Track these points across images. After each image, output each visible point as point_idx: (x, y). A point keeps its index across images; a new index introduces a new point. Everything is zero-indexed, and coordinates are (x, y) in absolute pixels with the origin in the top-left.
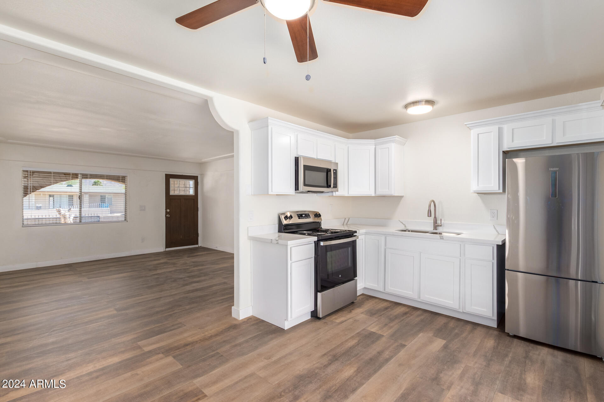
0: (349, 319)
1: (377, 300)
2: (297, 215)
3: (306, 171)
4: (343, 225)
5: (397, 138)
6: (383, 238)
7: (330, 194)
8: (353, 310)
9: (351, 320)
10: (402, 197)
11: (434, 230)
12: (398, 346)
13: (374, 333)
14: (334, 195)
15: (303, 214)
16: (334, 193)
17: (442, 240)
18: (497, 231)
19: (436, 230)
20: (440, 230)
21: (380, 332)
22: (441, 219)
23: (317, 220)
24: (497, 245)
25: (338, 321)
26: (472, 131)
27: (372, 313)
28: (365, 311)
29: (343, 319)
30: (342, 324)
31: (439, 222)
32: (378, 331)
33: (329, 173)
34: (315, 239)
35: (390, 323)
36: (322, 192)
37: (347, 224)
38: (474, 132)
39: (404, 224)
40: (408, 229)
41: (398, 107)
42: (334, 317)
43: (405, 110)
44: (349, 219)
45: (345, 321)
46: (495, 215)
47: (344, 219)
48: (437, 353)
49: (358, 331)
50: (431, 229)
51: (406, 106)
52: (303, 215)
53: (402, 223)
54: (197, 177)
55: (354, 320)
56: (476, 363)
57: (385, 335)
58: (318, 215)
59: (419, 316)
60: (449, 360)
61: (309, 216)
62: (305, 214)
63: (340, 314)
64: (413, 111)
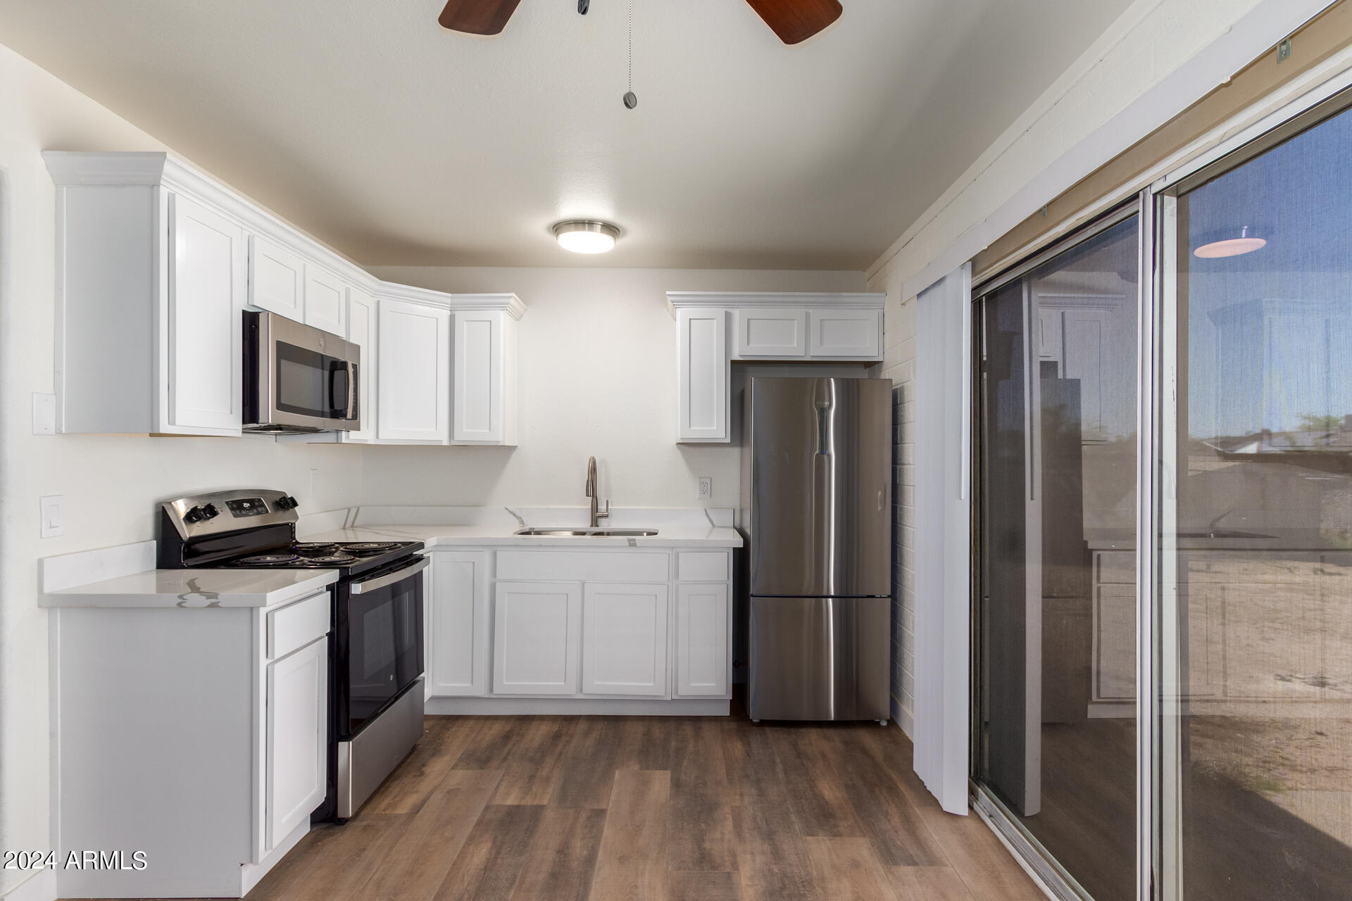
0: (431, 793)
1: (471, 723)
2: (227, 503)
3: (283, 362)
4: (344, 528)
5: (513, 299)
6: (487, 556)
7: (331, 438)
8: (424, 765)
9: (437, 796)
10: (512, 448)
11: (592, 526)
12: (589, 818)
13: (518, 807)
14: (344, 441)
15: (247, 501)
16: (344, 434)
17: (633, 549)
18: (711, 521)
19: (597, 526)
20: (604, 525)
21: (529, 801)
22: (607, 502)
23: (281, 518)
24: (734, 548)
25: (403, 809)
26: (679, 312)
27: (480, 759)
28: (460, 760)
29: (411, 801)
30: (420, 813)
31: (602, 507)
32: (524, 798)
33: (337, 373)
34: (333, 576)
35: (538, 769)
36: (315, 431)
37: (352, 526)
38: (683, 314)
39: (518, 518)
40: (534, 529)
41: (536, 227)
42: (383, 803)
43: (550, 237)
44: (358, 509)
45: (424, 802)
46: (707, 487)
47: (347, 510)
48: (672, 802)
49: (475, 819)
50: (585, 525)
51: (557, 228)
52: (246, 505)
53: (514, 515)
55: (445, 791)
56: (742, 795)
57: (545, 802)
58: (286, 504)
59: (586, 734)
60: (699, 808)
61: (263, 505)
62: (251, 501)
63: (395, 789)
64: (572, 242)
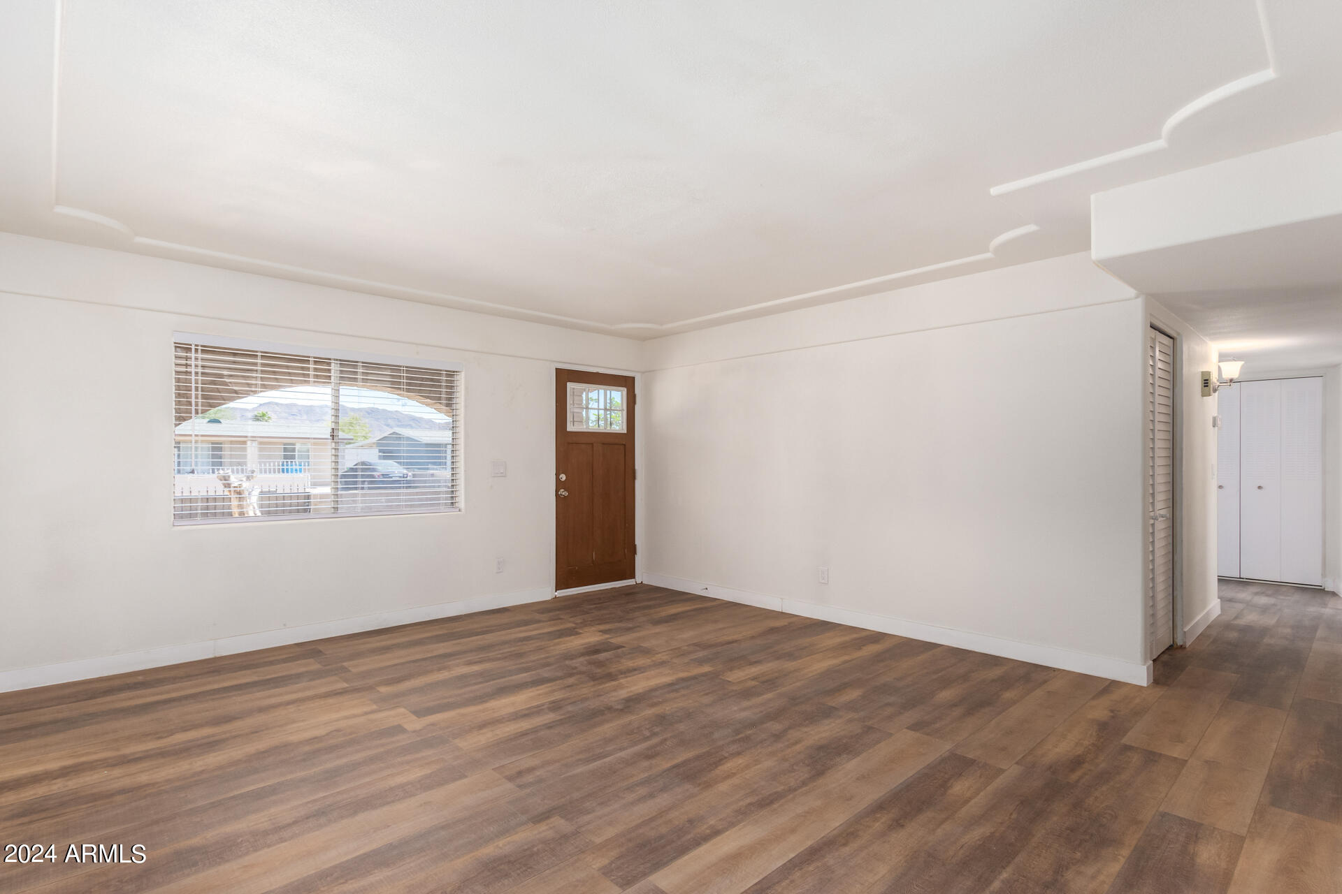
54: (633, 379)
